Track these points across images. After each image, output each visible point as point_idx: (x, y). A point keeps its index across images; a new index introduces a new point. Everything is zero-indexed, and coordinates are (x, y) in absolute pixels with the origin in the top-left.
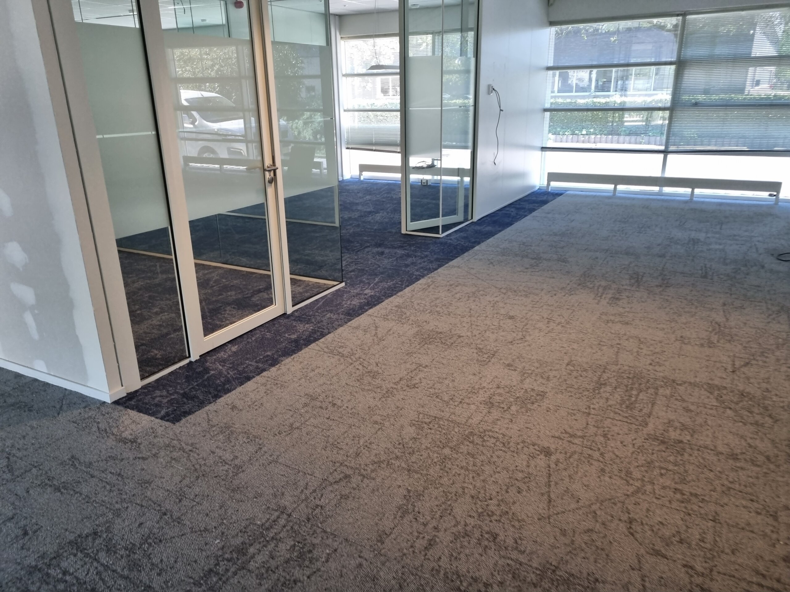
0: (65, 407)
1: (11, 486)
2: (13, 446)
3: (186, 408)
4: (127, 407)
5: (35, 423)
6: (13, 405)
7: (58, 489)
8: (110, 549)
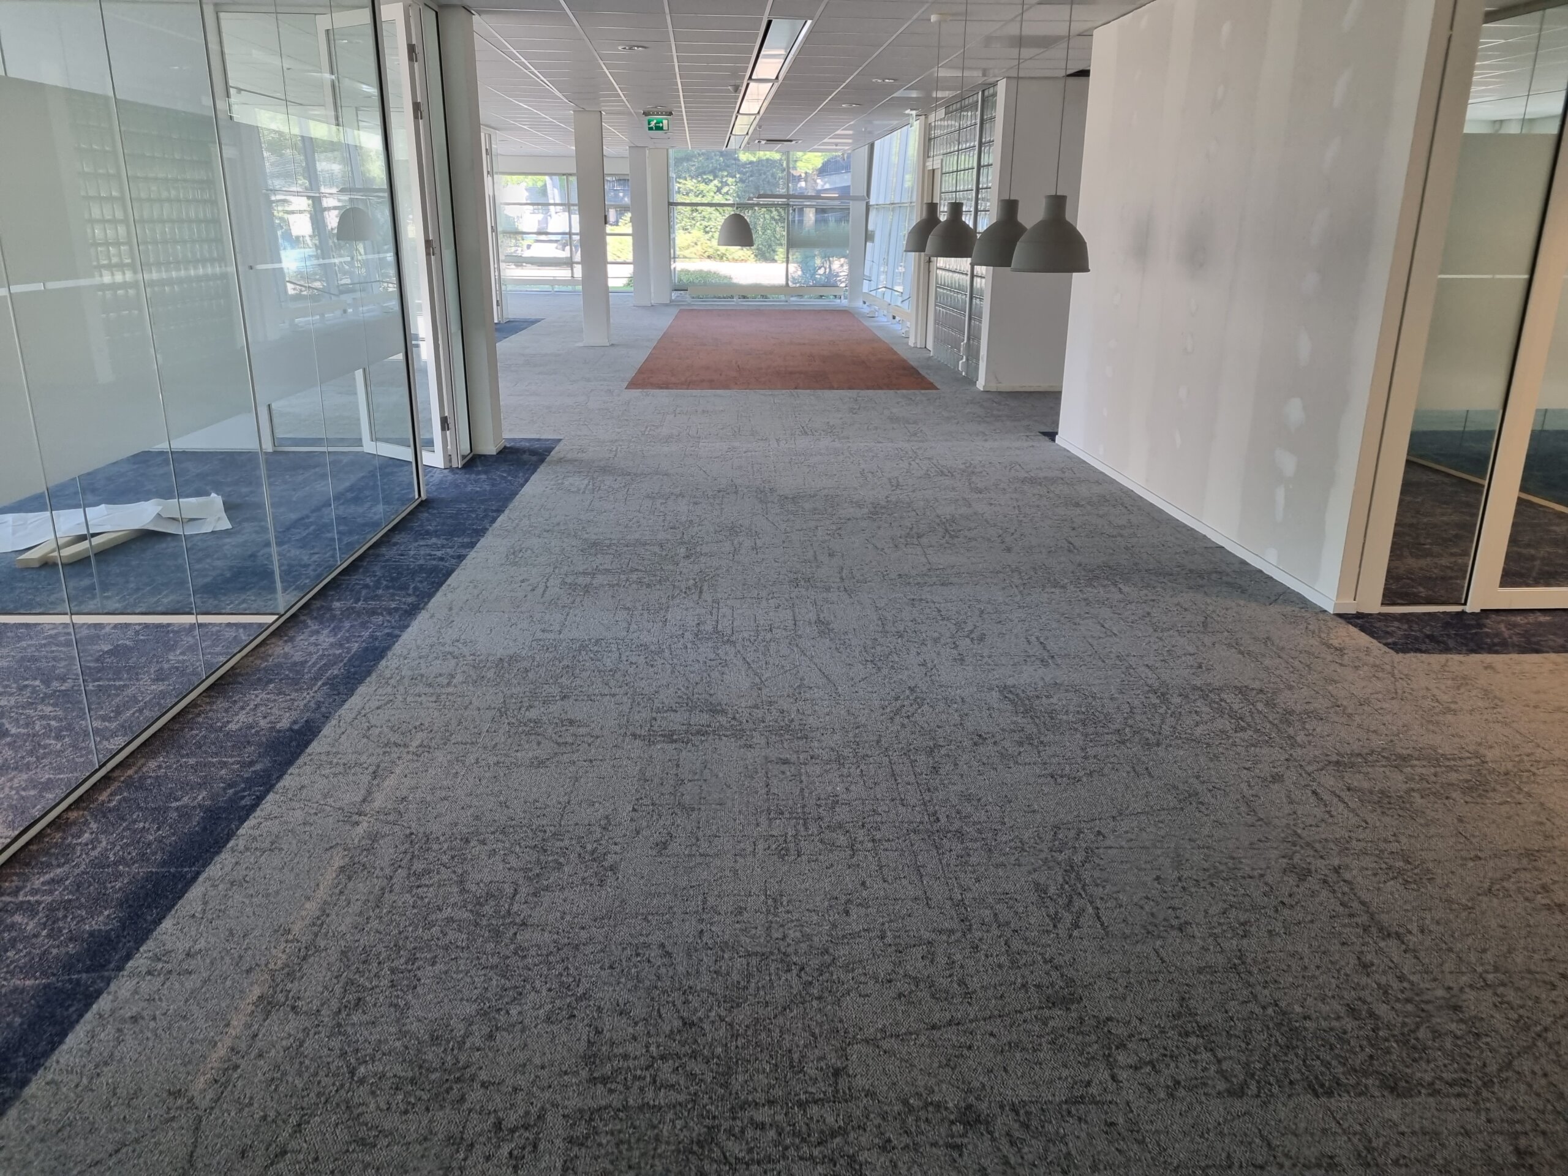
0: (1279, 601)
1: (1201, 636)
2: (1214, 611)
3: (1423, 647)
4: (1351, 623)
5: (1242, 603)
6: (1227, 583)
7: (1242, 653)
8: (1270, 704)
